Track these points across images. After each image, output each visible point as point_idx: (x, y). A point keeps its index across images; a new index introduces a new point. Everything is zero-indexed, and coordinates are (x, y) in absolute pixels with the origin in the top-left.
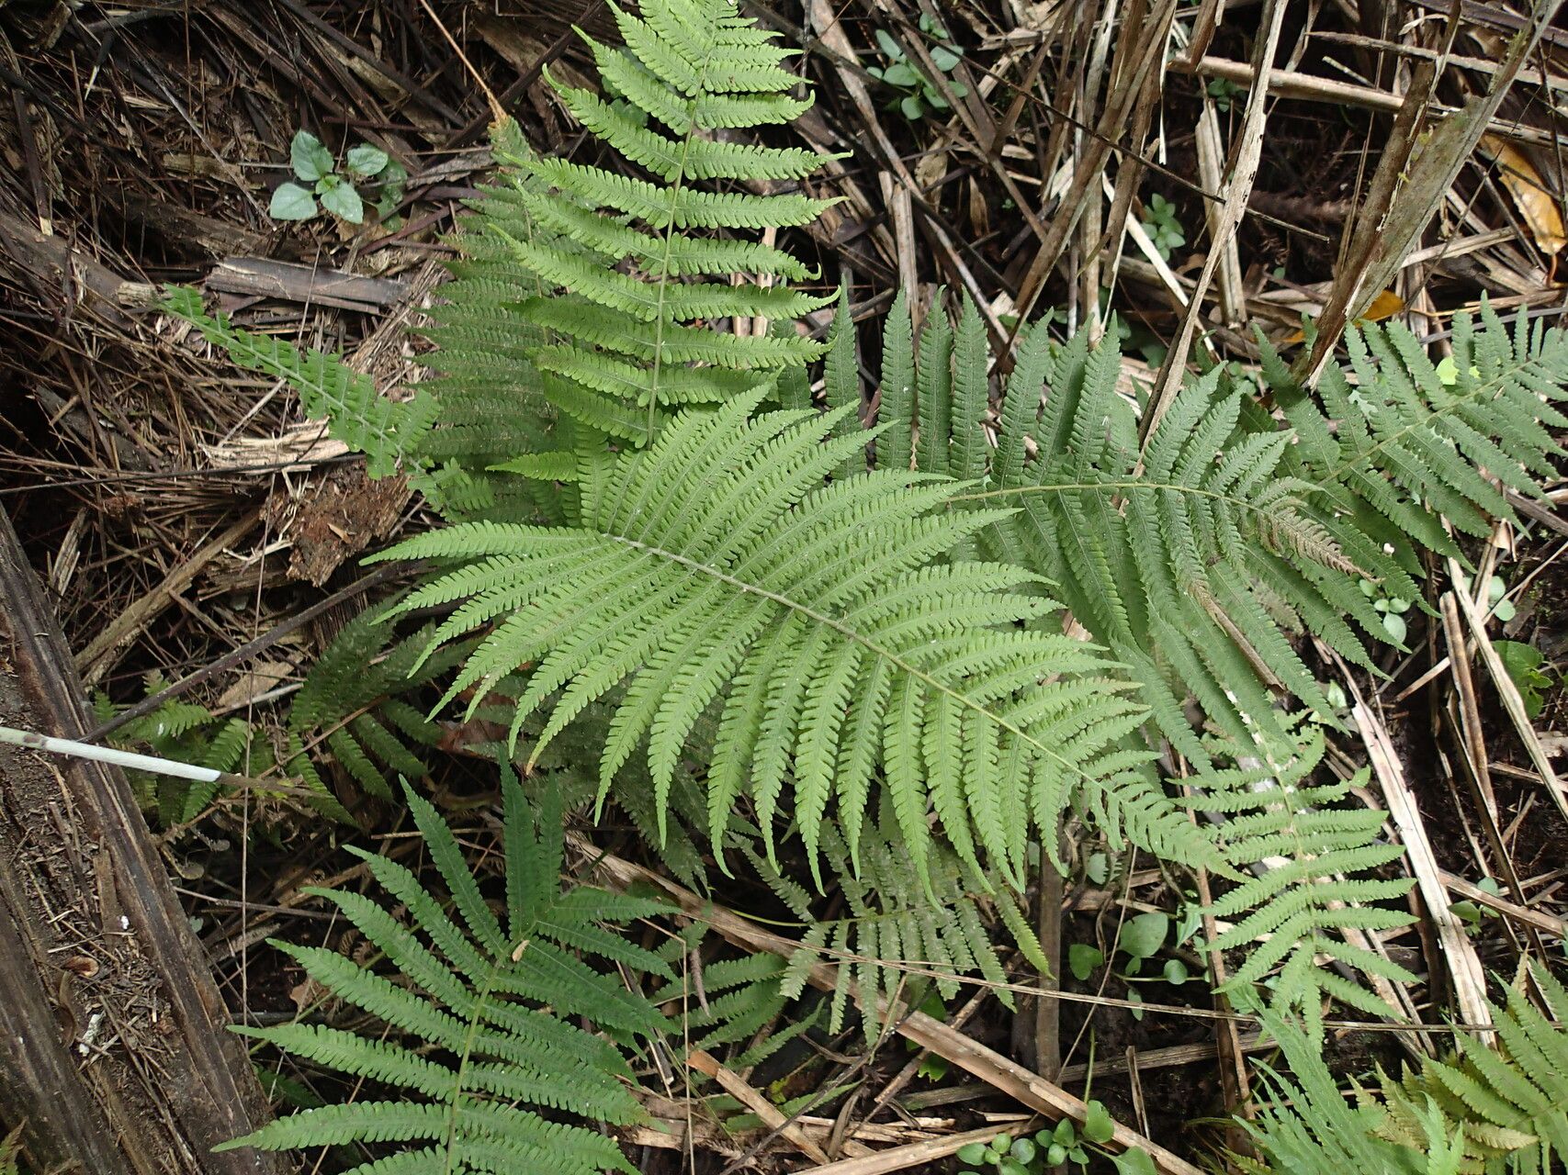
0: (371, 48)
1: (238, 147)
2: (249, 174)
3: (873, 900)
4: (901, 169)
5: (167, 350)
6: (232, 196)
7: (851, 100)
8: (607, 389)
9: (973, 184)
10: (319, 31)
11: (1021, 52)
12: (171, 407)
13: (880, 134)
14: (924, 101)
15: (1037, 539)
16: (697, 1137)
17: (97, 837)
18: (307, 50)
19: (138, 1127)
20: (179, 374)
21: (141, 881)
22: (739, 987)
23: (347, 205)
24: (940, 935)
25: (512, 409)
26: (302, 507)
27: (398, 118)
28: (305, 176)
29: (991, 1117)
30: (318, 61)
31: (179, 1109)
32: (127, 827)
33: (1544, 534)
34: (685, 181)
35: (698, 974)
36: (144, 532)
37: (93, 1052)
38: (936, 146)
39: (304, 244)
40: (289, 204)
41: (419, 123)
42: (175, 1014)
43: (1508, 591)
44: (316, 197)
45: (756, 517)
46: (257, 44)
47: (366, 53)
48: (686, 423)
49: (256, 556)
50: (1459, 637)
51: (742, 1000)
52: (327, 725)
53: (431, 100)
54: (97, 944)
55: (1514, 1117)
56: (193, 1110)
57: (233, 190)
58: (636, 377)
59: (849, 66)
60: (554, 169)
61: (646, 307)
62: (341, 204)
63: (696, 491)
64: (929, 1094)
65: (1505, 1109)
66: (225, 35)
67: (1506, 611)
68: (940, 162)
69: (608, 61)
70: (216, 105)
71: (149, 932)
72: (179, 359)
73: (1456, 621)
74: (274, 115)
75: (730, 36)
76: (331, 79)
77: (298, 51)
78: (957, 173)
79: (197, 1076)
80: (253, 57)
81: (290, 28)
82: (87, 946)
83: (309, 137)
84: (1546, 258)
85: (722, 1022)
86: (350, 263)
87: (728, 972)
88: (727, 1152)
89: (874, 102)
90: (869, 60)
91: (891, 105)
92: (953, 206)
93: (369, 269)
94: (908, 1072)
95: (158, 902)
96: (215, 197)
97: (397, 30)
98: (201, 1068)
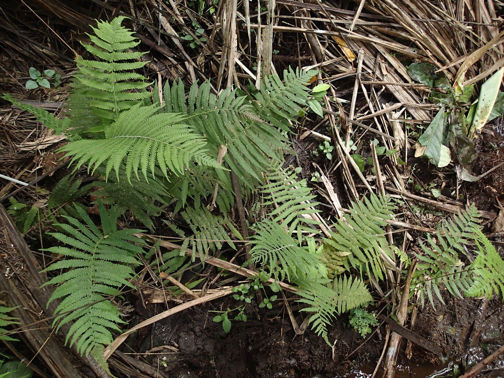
0: (48, 46)
1: (15, 74)
2: (19, 81)
3: (198, 229)
4: (190, 60)
5: (4, 124)
6: (16, 87)
7: (176, 45)
8: (106, 108)
9: (212, 63)
10: (33, 43)
11: (219, 29)
12: (6, 139)
13: (184, 53)
14: (196, 44)
15: (199, 125)
16: (168, 299)
17: (3, 226)
18: (30, 48)
19: (22, 296)
20: (7, 129)
21: (15, 235)
22: (172, 258)
23: (46, 84)
24: (215, 234)
25: (90, 121)
26: (44, 158)
27: (57, 63)
28: (34, 78)
29: (239, 282)
30: (34, 51)
31: (31, 290)
32: (10, 222)
33: (361, 129)
34: (114, 61)
35: (161, 257)
36: (4, 170)
37: (9, 276)
38: (201, 54)
39: (35, 96)
40: (30, 85)
41: (62, 63)
42: (27, 267)
43: (354, 143)
44: (38, 83)
45: (136, 125)
46: (17, 48)
47: (46, 47)
48: (124, 113)
49: (33, 170)
50: (343, 155)
51: (173, 261)
52: (57, 207)
53: (65, 57)
54: (6, 251)
55: (345, 249)
56: (35, 290)
57: (15, 85)
58: (112, 105)
59: (175, 37)
60: (85, 62)
61: (110, 89)
62: (44, 84)
63: (125, 124)
64: (225, 281)
65: (342, 247)
66: (8, 47)
67: (354, 148)
68: (203, 58)
69: (93, 39)
70: (8, 64)
71: (18, 247)
72: (7, 126)
73: (341, 151)
74: (24, 66)
75: (119, 31)
76: (38, 55)
77: (28, 49)
78: (207, 60)
79: (35, 282)
80: (16, 52)
81: (25, 43)
82: (4, 251)
83: (33, 68)
84: (351, 63)
85: (169, 267)
86: (49, 99)
87: (168, 255)
88: (175, 300)
89: (183, 45)
90: (182, 35)
91: (188, 46)
92: (208, 69)
93: (54, 100)
94: (218, 275)
95: (20, 239)
96: (11, 87)
97: (54, 41)
98: (36, 280)
